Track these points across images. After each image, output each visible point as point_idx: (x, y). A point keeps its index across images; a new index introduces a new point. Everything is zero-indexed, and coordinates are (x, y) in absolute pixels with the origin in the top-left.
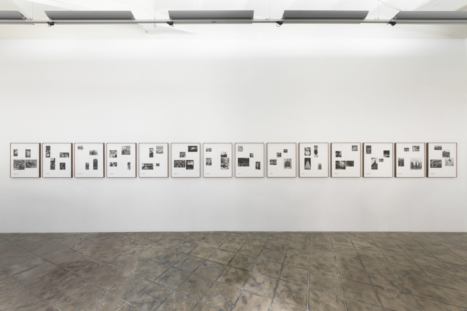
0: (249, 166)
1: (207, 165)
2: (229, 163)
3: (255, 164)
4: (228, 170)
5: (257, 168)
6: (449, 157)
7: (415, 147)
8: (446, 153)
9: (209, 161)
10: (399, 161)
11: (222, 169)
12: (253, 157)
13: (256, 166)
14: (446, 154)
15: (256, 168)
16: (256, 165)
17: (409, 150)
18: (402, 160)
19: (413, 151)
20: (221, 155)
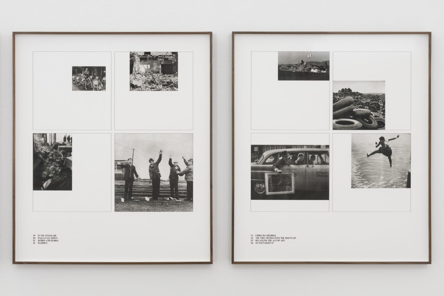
6: (381, 125)
7: (146, 57)
8: (356, 103)
10: (36, 155)
14: (357, 110)
17: (108, 79)
18: (56, 146)
19: (133, 87)
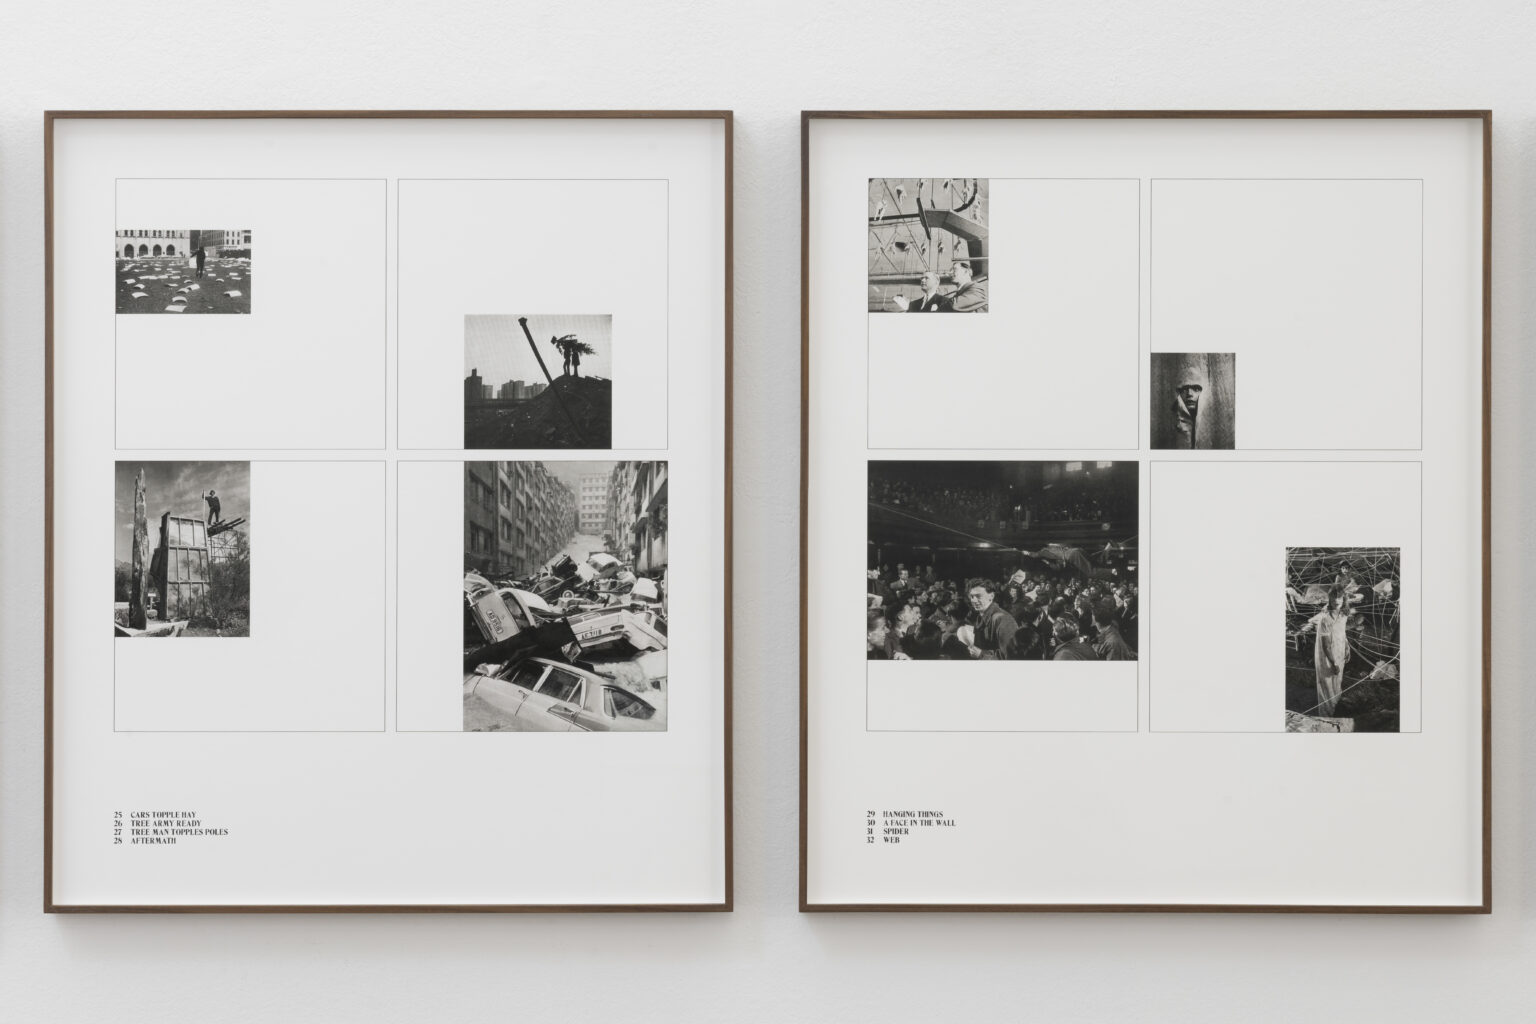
0: (1127, 648)
1: (133, 620)
2: (657, 574)
3: (1274, 596)
4: (625, 741)
5: (1332, 688)
9: (189, 535)
11: (481, 716)
12: (1221, 438)
13: (1301, 654)
15: (1302, 697)
16: (1298, 616)
20: (473, 384)
